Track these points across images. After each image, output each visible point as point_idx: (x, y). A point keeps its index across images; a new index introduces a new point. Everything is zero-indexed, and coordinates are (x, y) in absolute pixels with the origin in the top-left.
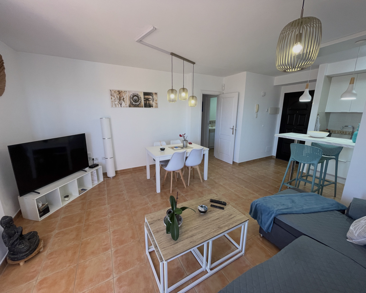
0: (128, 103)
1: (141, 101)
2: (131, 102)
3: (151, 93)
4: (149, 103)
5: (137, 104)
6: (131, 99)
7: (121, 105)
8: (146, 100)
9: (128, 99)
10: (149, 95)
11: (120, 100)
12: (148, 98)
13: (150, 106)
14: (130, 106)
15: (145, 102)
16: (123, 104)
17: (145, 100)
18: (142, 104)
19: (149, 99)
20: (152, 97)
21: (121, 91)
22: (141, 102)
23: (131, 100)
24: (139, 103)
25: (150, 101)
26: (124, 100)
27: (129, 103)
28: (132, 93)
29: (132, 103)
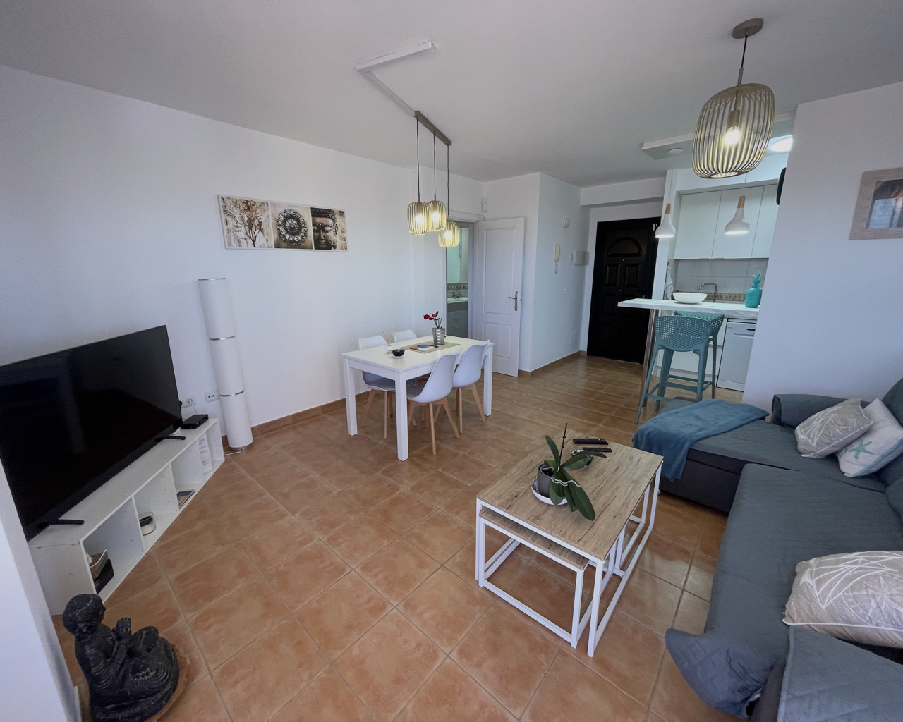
0: (273, 236)
1: (306, 231)
2: (280, 234)
3: (330, 210)
4: (326, 238)
5: (296, 239)
6: (279, 225)
7: (254, 241)
8: (319, 228)
9: (271, 227)
10: (326, 217)
11: (250, 228)
12: (322, 224)
13: (329, 245)
14: (278, 246)
15: (317, 234)
16: (260, 239)
17: (316, 228)
18: (308, 239)
19: (326, 226)
20: (334, 220)
21: (252, 203)
22: (305, 234)
23: (281, 228)
24: (302, 237)
25: (328, 231)
26: (263, 227)
27: (276, 236)
28: (281, 210)
29: (284, 236)
